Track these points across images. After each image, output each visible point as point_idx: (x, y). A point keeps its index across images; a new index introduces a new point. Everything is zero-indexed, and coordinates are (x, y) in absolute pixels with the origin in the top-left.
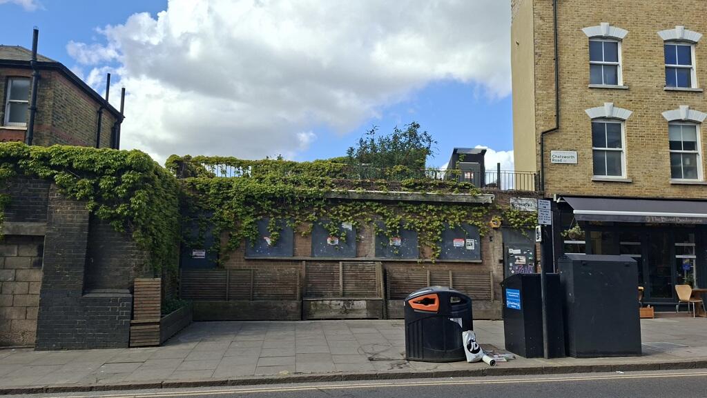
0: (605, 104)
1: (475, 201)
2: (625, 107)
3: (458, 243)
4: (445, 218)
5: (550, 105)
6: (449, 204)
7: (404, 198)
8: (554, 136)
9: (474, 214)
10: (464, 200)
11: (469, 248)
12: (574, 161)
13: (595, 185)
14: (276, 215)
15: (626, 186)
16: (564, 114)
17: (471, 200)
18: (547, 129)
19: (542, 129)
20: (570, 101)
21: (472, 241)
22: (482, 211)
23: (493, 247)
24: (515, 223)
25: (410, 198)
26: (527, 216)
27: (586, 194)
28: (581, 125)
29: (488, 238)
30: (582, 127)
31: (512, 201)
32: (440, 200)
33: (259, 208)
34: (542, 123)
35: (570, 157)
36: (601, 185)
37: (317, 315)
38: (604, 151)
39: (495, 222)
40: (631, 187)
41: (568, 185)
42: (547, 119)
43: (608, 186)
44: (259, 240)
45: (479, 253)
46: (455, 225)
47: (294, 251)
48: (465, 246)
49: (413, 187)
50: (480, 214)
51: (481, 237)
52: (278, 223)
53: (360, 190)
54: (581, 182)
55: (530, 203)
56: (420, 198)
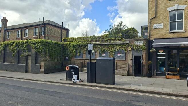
0: (175, 5)
1: (123, 43)
2: (184, 4)
3: (119, 55)
4: (115, 48)
5: (154, 10)
6: (116, 44)
7: (105, 43)
8: (155, 20)
9: (123, 47)
10: (120, 43)
11: (122, 56)
12: (162, 27)
13: (170, 34)
14: (79, 49)
15: (183, 33)
16: (158, 12)
17: (122, 43)
18: (153, 18)
19: (151, 18)
20: (161, 7)
21: (123, 54)
22: (125, 45)
23: (129, 56)
24: (135, 48)
25: (106, 43)
26: (139, 46)
27: (166, 38)
28: (165, 14)
29: (128, 53)
30: (166, 15)
31: (135, 42)
32: (113, 43)
33: (76, 48)
34: (151, 16)
35: (161, 26)
36: (172, 34)
37: (84, 71)
38: (176, 22)
39: (130, 48)
40: (185, 33)
41: (159, 35)
42: (152, 14)
43: (175, 34)
44: (76, 55)
45: (124, 57)
46: (118, 50)
47: (83, 57)
48: (121, 56)
49: (107, 41)
50: (125, 47)
51: (125, 53)
52: (79, 51)
53: (95, 42)
54: (164, 34)
55: (141, 42)
56: (109, 43)
